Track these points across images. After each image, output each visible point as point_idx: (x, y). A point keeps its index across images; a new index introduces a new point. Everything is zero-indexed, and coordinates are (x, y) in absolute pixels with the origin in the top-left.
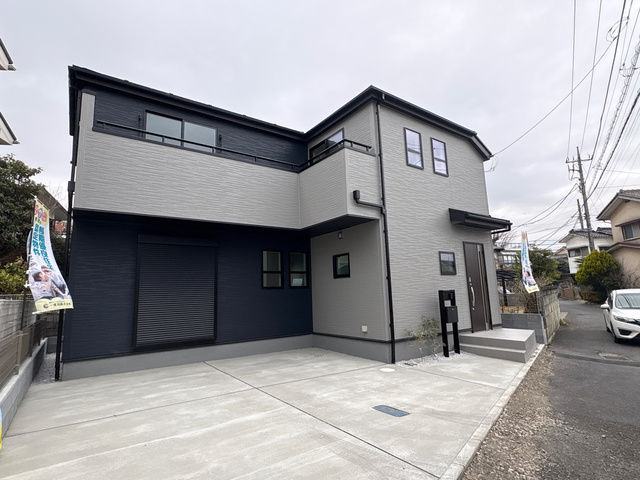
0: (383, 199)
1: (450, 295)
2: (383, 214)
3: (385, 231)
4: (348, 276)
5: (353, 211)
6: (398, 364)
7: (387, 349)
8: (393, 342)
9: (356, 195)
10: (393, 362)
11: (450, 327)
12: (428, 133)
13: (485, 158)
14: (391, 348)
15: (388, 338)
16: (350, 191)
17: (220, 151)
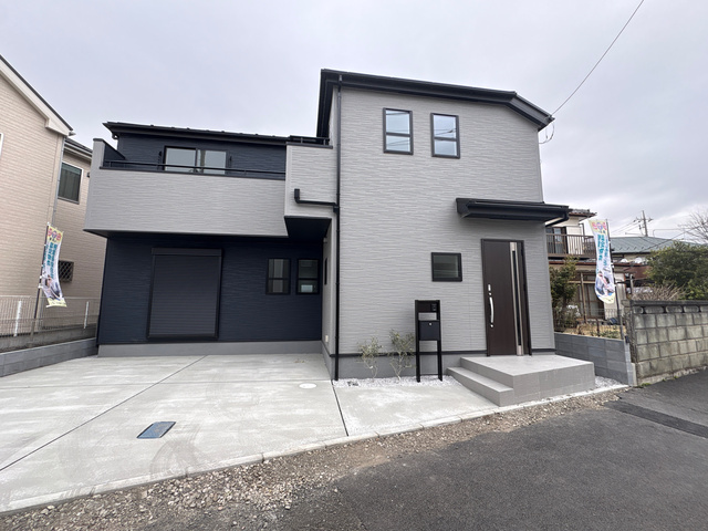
0: (338, 195)
2: (336, 211)
3: (339, 232)
5: (296, 212)
8: (336, 357)
9: (298, 194)
10: (336, 378)
12: (424, 108)
14: (335, 363)
16: (291, 190)
17: (230, 171)
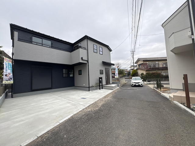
0: (88, 59)
1: (101, 78)
2: (88, 62)
3: (88, 66)
4: (81, 74)
5: (81, 61)
6: (90, 91)
7: (88, 88)
8: (89, 87)
9: (82, 58)
10: (89, 91)
11: (101, 84)
12: (98, 45)
13: (111, 51)
14: (89, 88)
15: (88, 86)
16: (81, 57)
17: (52, 47)
